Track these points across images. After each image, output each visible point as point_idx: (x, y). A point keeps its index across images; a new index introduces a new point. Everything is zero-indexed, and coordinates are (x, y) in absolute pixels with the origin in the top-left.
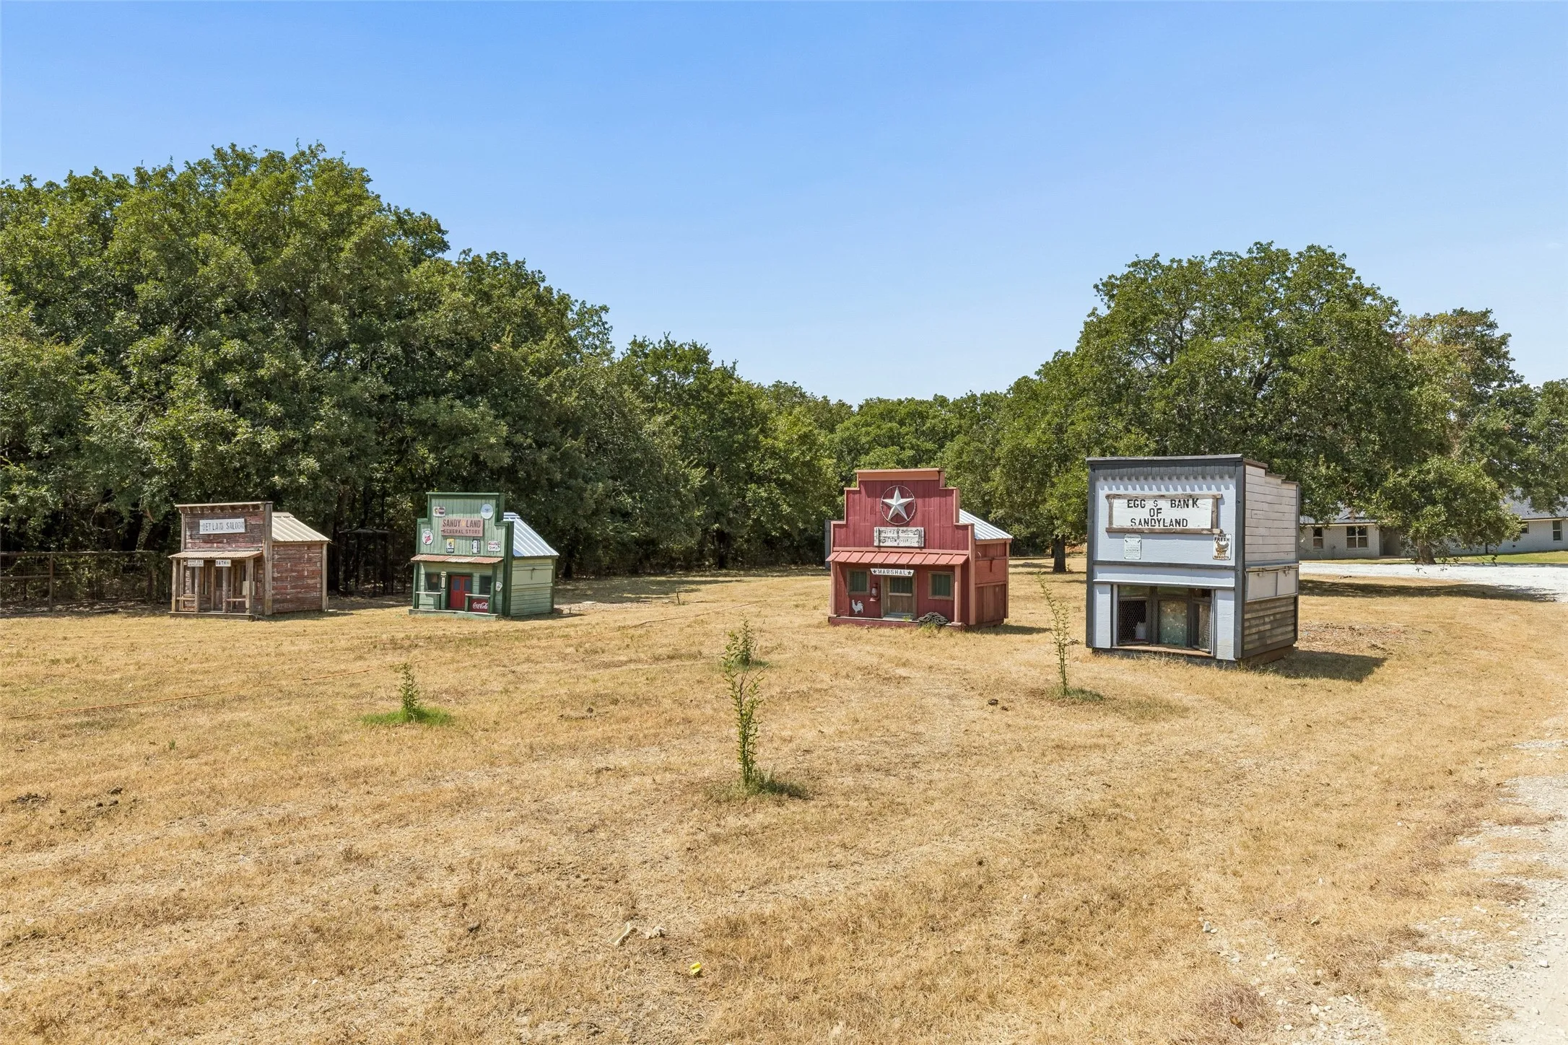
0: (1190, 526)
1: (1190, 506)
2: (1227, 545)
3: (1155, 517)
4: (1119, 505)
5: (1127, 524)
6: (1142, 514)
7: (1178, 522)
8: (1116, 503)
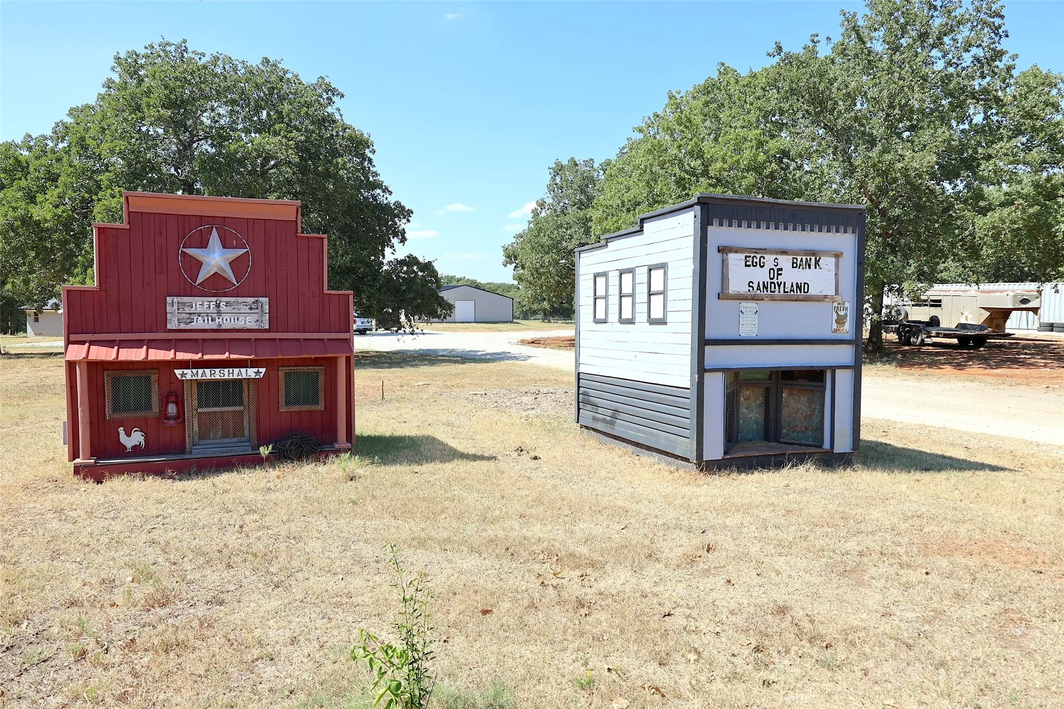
0: (812, 292)
1: (813, 267)
2: (846, 315)
3: (775, 280)
4: (735, 260)
5: (744, 289)
6: (761, 275)
7: (799, 287)
8: (732, 257)
